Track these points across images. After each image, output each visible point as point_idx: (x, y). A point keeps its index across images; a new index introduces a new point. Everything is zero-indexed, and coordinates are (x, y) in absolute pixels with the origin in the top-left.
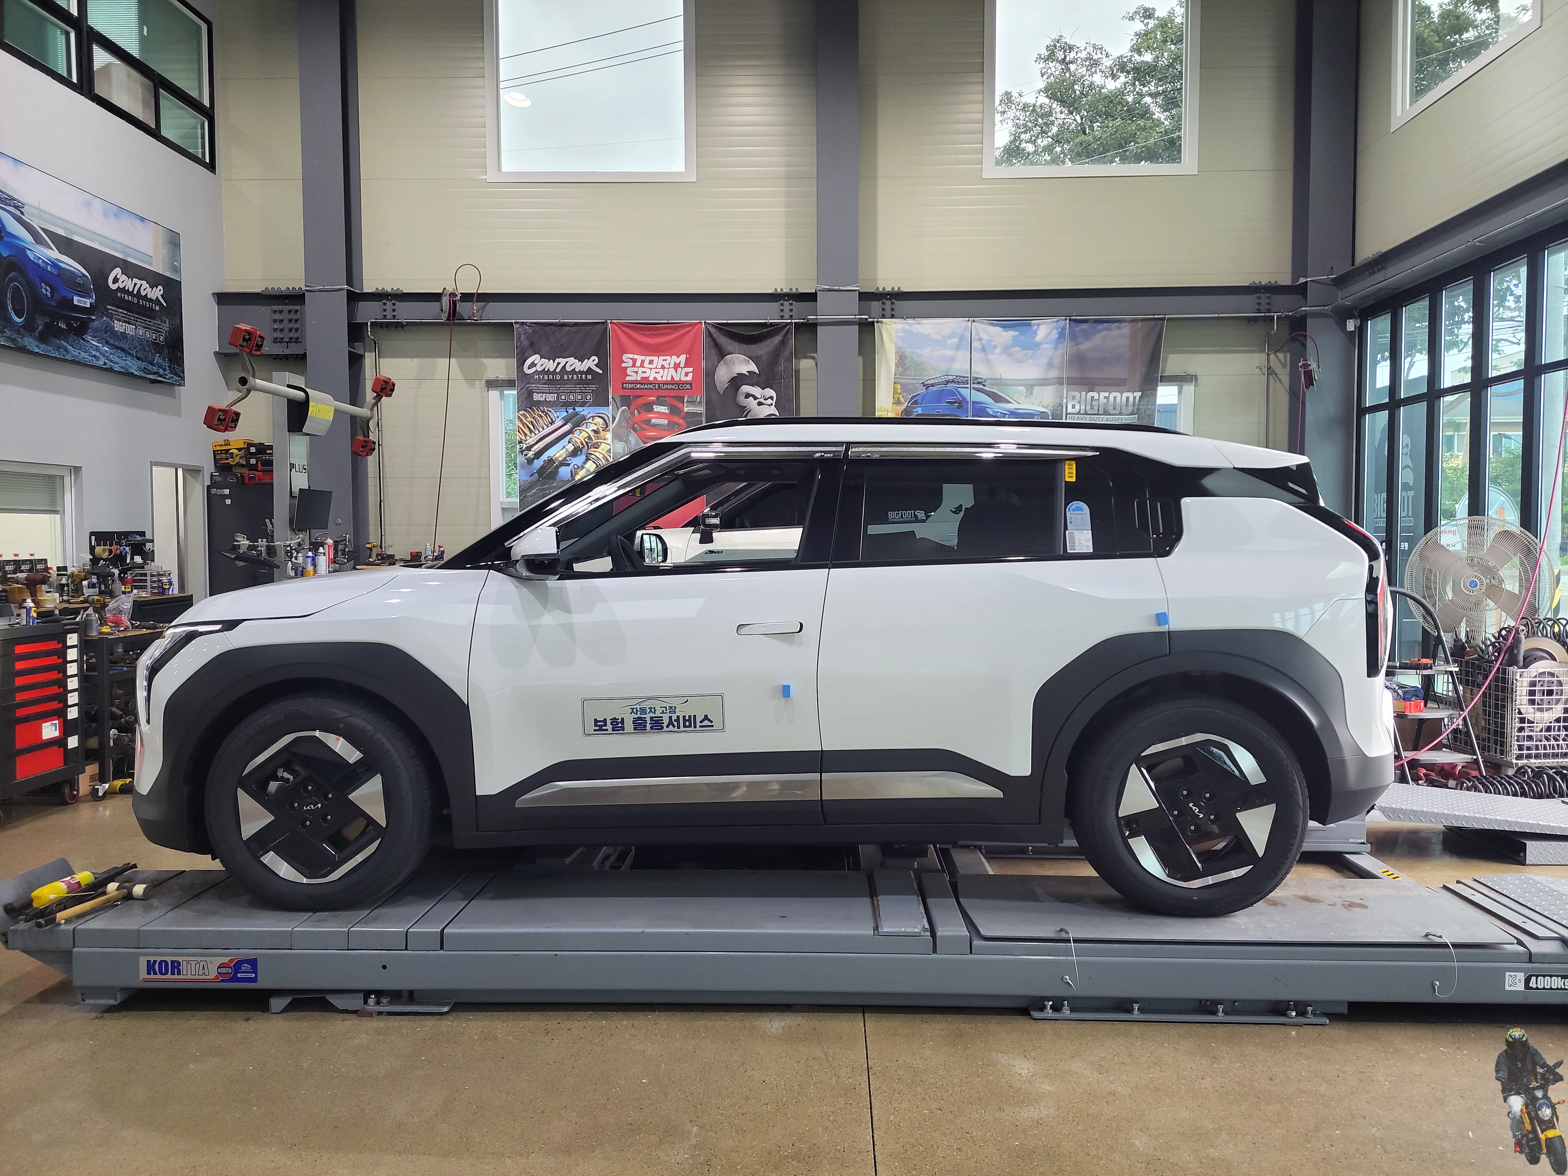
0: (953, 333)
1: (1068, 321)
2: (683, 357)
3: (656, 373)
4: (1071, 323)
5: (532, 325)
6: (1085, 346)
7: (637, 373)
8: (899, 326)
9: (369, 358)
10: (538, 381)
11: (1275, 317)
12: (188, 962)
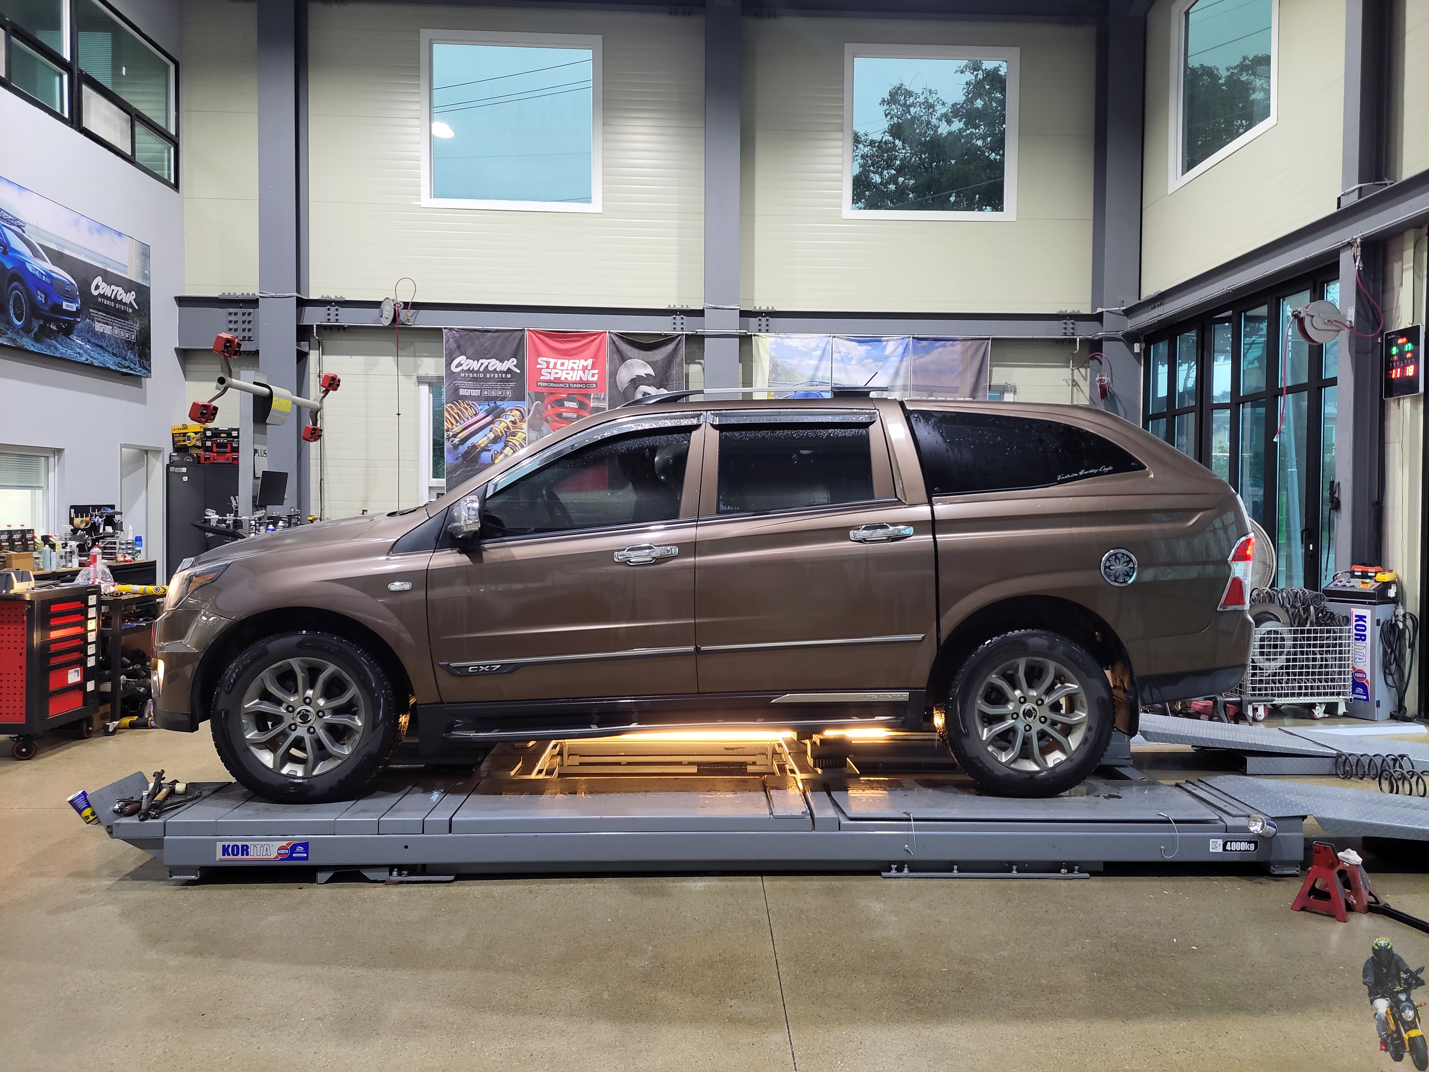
0: (817, 346)
1: (911, 339)
2: (590, 361)
3: (566, 373)
4: (915, 340)
5: (459, 330)
6: (925, 360)
7: (550, 373)
8: (773, 340)
9: (313, 356)
10: (464, 379)
11: (1078, 339)
12: (254, 846)
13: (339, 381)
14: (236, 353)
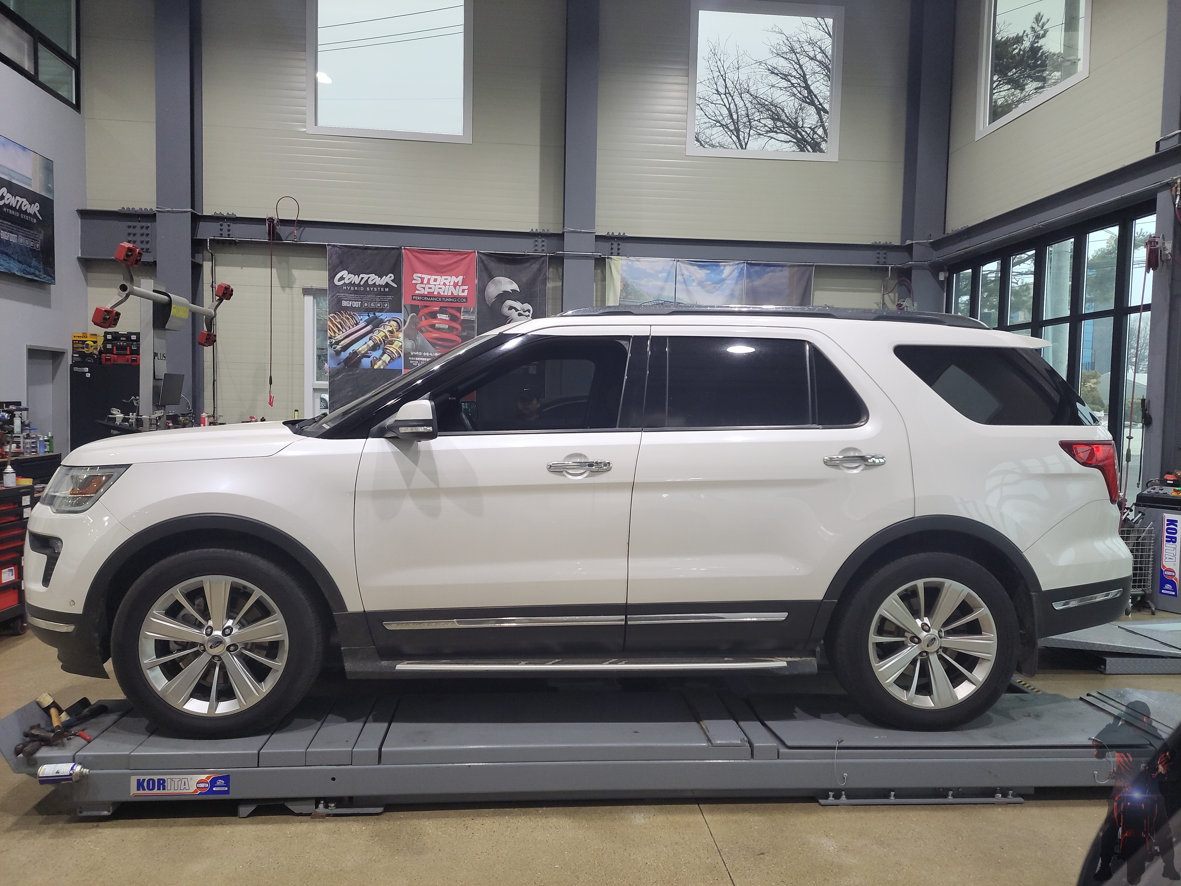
0: (662, 268)
1: (746, 264)
2: (461, 278)
3: (439, 288)
4: (748, 265)
5: (341, 247)
6: (757, 283)
7: (424, 288)
8: (624, 262)
9: (207, 266)
10: (346, 291)
11: (890, 267)
12: (172, 780)
13: (232, 291)
14: (137, 261)
